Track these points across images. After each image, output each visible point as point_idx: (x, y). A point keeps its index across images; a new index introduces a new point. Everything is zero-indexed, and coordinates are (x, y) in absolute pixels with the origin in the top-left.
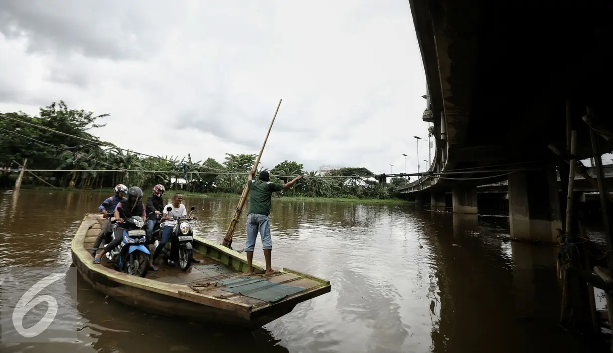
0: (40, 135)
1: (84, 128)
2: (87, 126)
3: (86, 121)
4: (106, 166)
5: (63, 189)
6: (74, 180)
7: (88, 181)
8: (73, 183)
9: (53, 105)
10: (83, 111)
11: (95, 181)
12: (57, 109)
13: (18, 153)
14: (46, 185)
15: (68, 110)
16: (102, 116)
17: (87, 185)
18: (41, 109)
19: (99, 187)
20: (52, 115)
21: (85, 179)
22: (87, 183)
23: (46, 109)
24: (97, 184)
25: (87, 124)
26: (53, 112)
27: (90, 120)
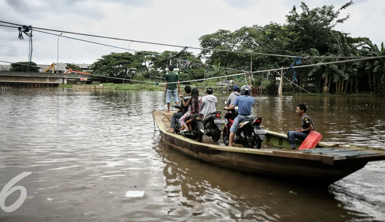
0: (290, 42)
1: (329, 26)
2: (332, 23)
3: (329, 18)
4: (358, 67)
5: (318, 94)
6: (327, 85)
7: (341, 85)
8: (326, 87)
9: (294, 9)
10: (324, 7)
11: (349, 84)
12: (300, 11)
13: (276, 63)
14: (303, 91)
15: (310, 10)
16: (344, 7)
17: (341, 90)
18: (286, 16)
19: (354, 91)
20: (297, 19)
21: (338, 82)
22: (341, 87)
23: (289, 15)
24: (351, 89)
25: (330, 21)
26: (297, 16)
27: (333, 16)
